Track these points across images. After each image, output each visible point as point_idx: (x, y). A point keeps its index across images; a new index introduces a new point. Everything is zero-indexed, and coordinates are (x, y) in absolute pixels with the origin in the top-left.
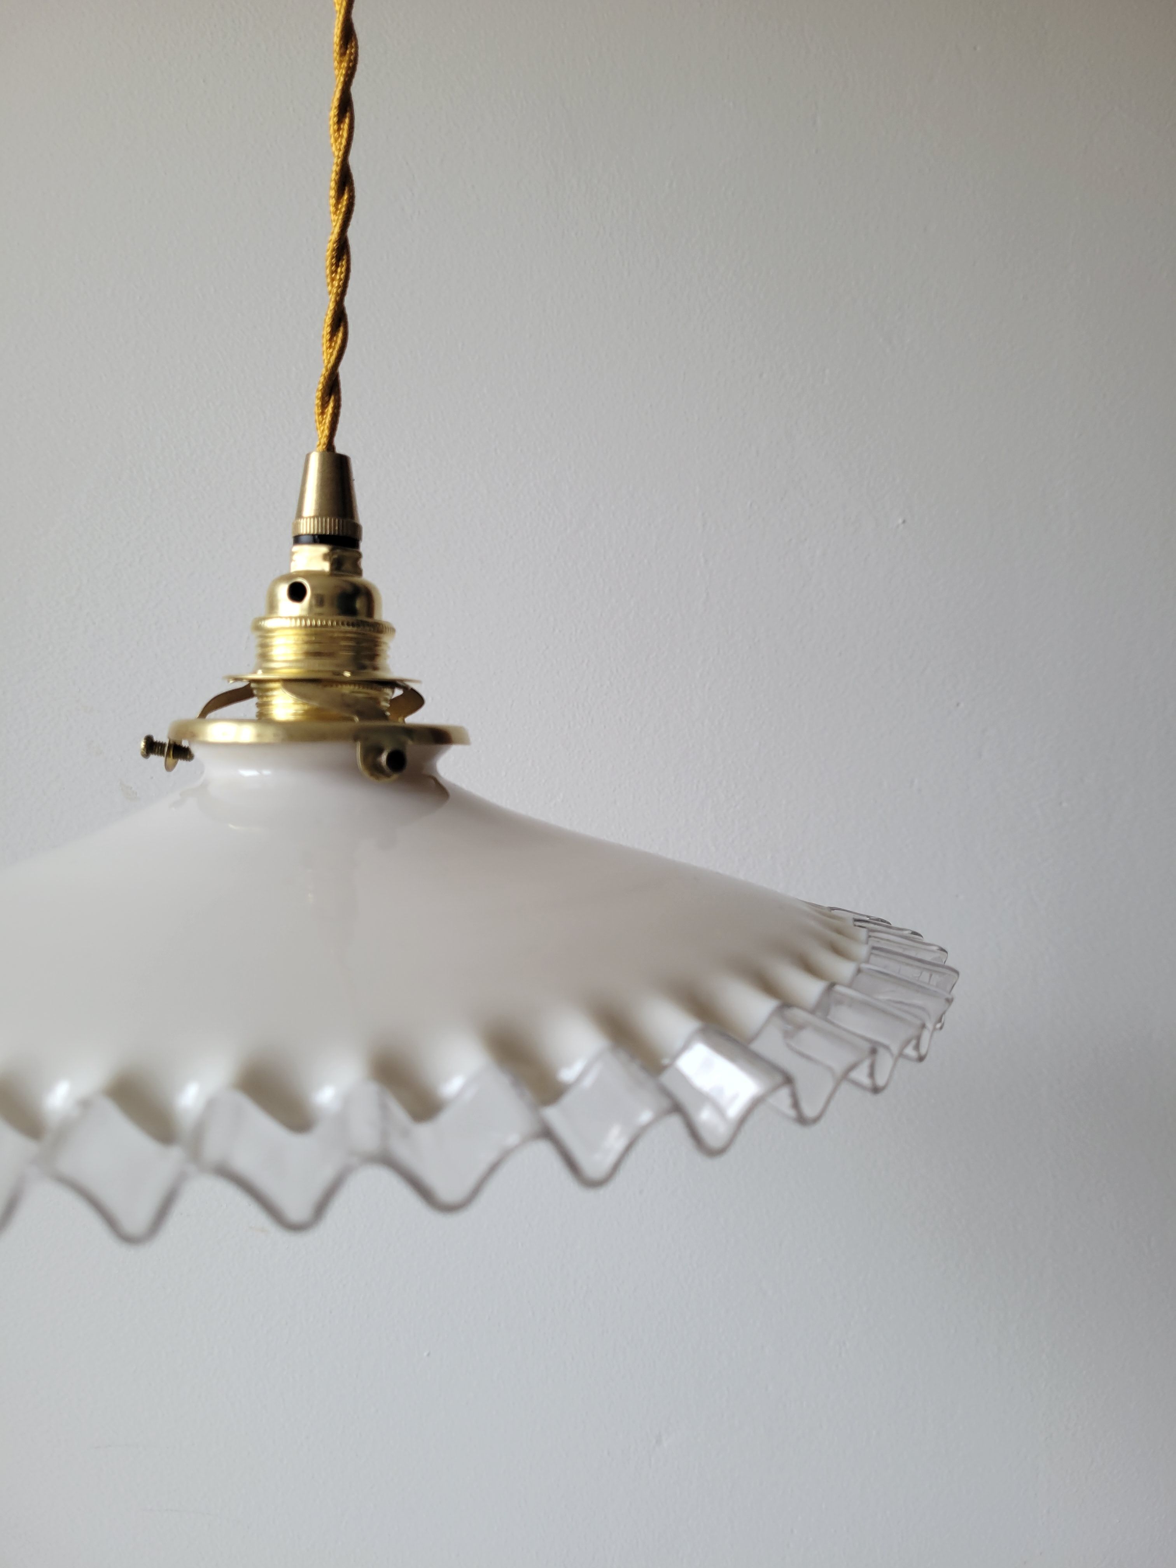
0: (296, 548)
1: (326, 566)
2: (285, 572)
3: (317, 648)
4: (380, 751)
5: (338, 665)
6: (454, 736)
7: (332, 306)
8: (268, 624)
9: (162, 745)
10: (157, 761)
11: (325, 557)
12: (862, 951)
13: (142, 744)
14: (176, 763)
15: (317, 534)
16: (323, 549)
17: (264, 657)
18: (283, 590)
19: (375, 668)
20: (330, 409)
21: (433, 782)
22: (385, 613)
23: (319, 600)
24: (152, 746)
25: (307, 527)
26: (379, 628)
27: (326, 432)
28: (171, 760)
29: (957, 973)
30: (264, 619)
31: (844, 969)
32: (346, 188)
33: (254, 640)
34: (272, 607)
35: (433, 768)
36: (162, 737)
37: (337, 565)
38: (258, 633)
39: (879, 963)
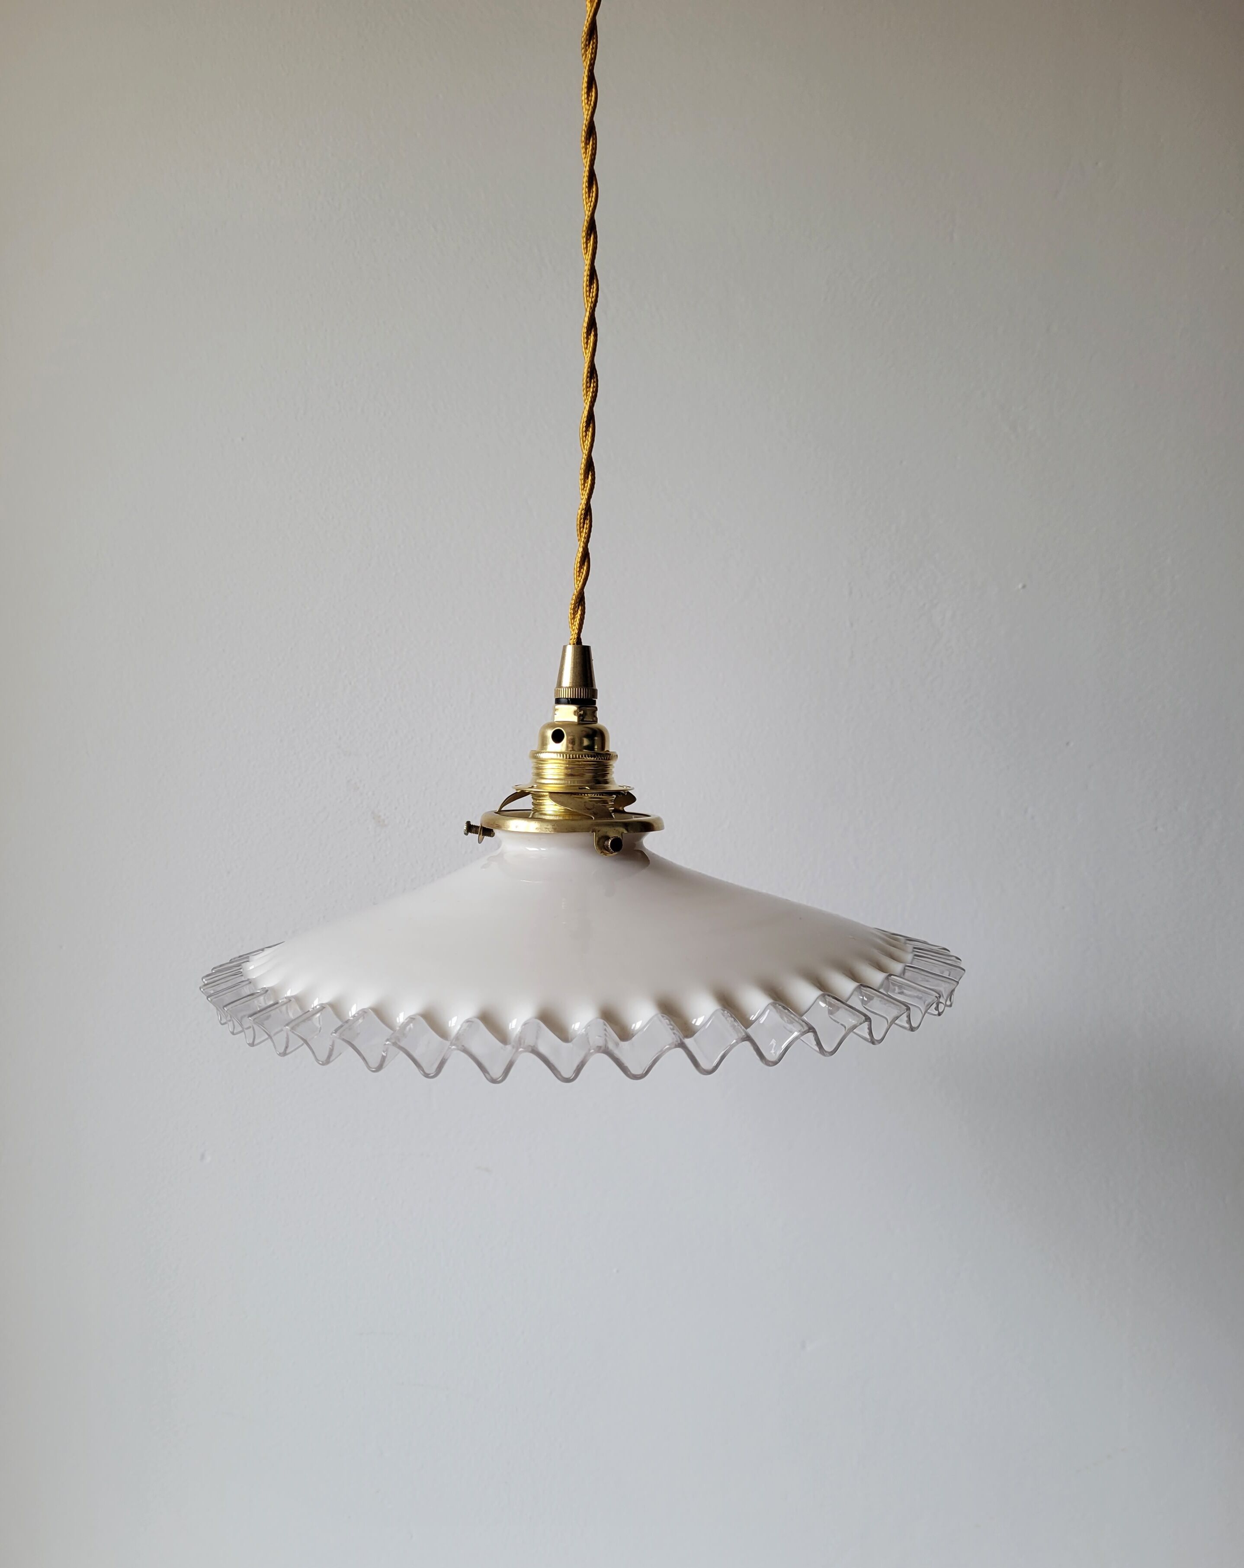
0: (558, 707)
1: (575, 719)
2: (550, 721)
3: (569, 771)
4: (608, 838)
5: (582, 782)
6: (655, 825)
7: (581, 550)
8: (543, 756)
9: (477, 827)
10: (474, 837)
11: (575, 713)
12: (909, 957)
13: (465, 827)
14: (484, 838)
15: (570, 698)
16: (573, 708)
17: (539, 775)
18: (549, 733)
19: (606, 782)
20: (578, 616)
21: (639, 854)
22: (611, 746)
23: (572, 742)
24: (470, 828)
25: (566, 694)
26: (608, 756)
27: (577, 631)
28: (481, 836)
29: (964, 970)
30: (539, 753)
31: (897, 967)
32: (590, 472)
33: (531, 763)
34: (544, 744)
35: (642, 846)
36: (476, 822)
37: (581, 718)
38: (535, 760)
39: (918, 964)
